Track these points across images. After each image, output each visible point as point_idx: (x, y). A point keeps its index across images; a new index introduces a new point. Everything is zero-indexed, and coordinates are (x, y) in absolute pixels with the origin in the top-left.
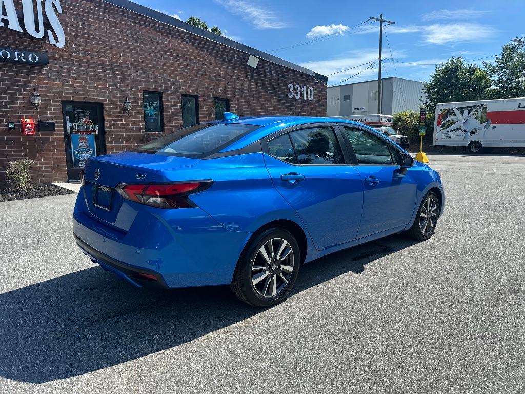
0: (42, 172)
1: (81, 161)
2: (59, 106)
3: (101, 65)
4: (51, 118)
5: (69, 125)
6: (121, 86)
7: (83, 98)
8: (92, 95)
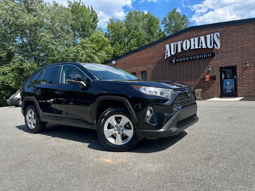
1: (227, 90)
2: (219, 69)
3: (236, 50)
5: (223, 76)
6: (246, 57)
7: (228, 65)
8: (232, 63)
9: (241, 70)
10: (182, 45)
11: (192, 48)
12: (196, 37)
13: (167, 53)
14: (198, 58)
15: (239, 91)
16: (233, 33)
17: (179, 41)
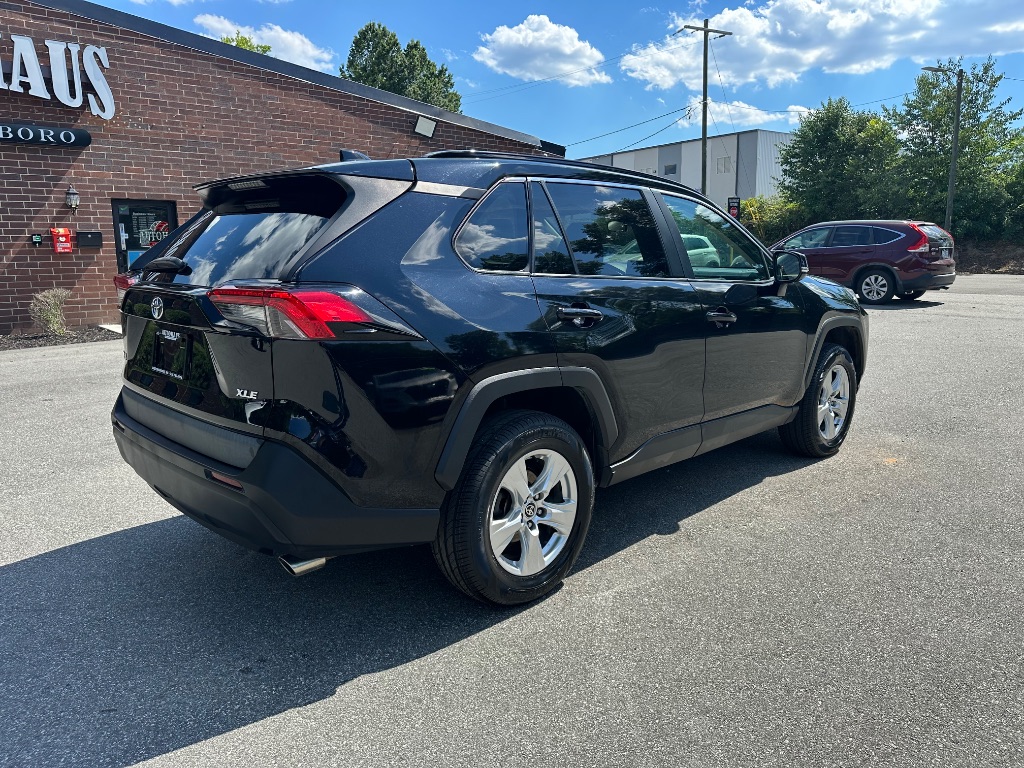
0: (83, 308)
3: (171, 142)
4: (95, 226)
5: (124, 236)
8: (158, 190)
14: (6, 140)
16: (154, 71)
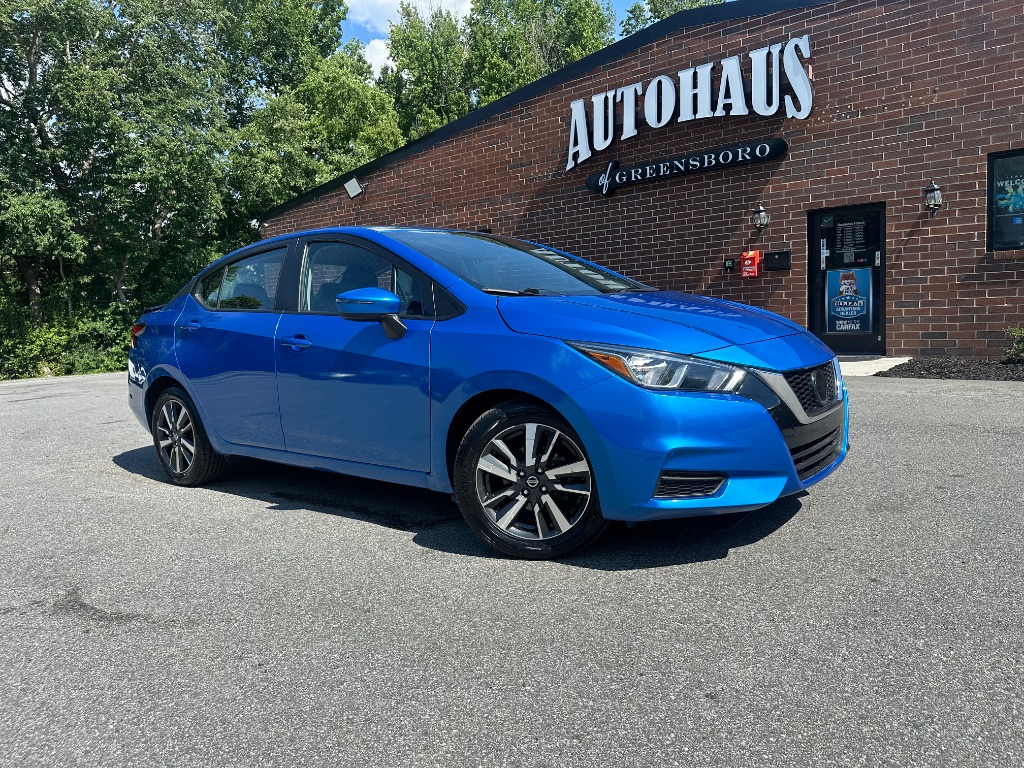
1: (840, 320)
3: (887, 124)
4: (787, 245)
5: (825, 253)
6: (930, 158)
7: (846, 200)
8: (864, 191)
9: (906, 226)
10: (639, 100)
11: (686, 115)
12: (704, 62)
13: (576, 143)
14: (710, 168)
15: (892, 329)
16: (874, 38)
17: (628, 83)
